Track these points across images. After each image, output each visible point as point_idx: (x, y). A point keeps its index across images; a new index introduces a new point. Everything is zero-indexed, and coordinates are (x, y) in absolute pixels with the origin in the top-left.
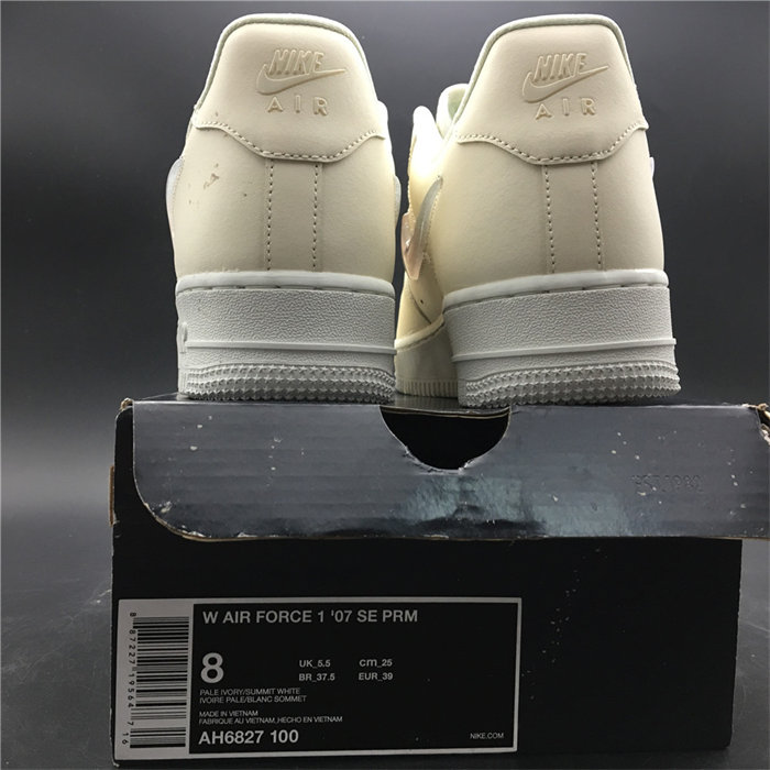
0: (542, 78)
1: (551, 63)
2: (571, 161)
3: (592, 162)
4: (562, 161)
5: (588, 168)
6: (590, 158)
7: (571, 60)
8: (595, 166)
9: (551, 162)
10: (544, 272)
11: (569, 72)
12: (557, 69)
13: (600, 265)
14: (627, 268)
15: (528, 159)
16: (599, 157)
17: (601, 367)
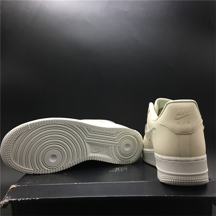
0: (178, 114)
1: (180, 111)
2: (184, 133)
3: (189, 134)
4: (182, 133)
5: (188, 135)
6: (189, 133)
7: (185, 111)
8: (190, 135)
9: (180, 133)
10: (178, 157)
11: (184, 114)
12: (182, 113)
13: (191, 156)
14: (197, 157)
15: (175, 132)
16: (191, 133)
17: (192, 179)
